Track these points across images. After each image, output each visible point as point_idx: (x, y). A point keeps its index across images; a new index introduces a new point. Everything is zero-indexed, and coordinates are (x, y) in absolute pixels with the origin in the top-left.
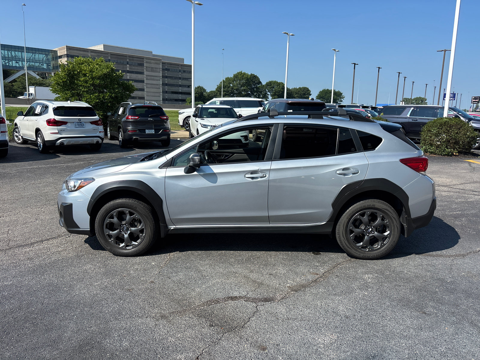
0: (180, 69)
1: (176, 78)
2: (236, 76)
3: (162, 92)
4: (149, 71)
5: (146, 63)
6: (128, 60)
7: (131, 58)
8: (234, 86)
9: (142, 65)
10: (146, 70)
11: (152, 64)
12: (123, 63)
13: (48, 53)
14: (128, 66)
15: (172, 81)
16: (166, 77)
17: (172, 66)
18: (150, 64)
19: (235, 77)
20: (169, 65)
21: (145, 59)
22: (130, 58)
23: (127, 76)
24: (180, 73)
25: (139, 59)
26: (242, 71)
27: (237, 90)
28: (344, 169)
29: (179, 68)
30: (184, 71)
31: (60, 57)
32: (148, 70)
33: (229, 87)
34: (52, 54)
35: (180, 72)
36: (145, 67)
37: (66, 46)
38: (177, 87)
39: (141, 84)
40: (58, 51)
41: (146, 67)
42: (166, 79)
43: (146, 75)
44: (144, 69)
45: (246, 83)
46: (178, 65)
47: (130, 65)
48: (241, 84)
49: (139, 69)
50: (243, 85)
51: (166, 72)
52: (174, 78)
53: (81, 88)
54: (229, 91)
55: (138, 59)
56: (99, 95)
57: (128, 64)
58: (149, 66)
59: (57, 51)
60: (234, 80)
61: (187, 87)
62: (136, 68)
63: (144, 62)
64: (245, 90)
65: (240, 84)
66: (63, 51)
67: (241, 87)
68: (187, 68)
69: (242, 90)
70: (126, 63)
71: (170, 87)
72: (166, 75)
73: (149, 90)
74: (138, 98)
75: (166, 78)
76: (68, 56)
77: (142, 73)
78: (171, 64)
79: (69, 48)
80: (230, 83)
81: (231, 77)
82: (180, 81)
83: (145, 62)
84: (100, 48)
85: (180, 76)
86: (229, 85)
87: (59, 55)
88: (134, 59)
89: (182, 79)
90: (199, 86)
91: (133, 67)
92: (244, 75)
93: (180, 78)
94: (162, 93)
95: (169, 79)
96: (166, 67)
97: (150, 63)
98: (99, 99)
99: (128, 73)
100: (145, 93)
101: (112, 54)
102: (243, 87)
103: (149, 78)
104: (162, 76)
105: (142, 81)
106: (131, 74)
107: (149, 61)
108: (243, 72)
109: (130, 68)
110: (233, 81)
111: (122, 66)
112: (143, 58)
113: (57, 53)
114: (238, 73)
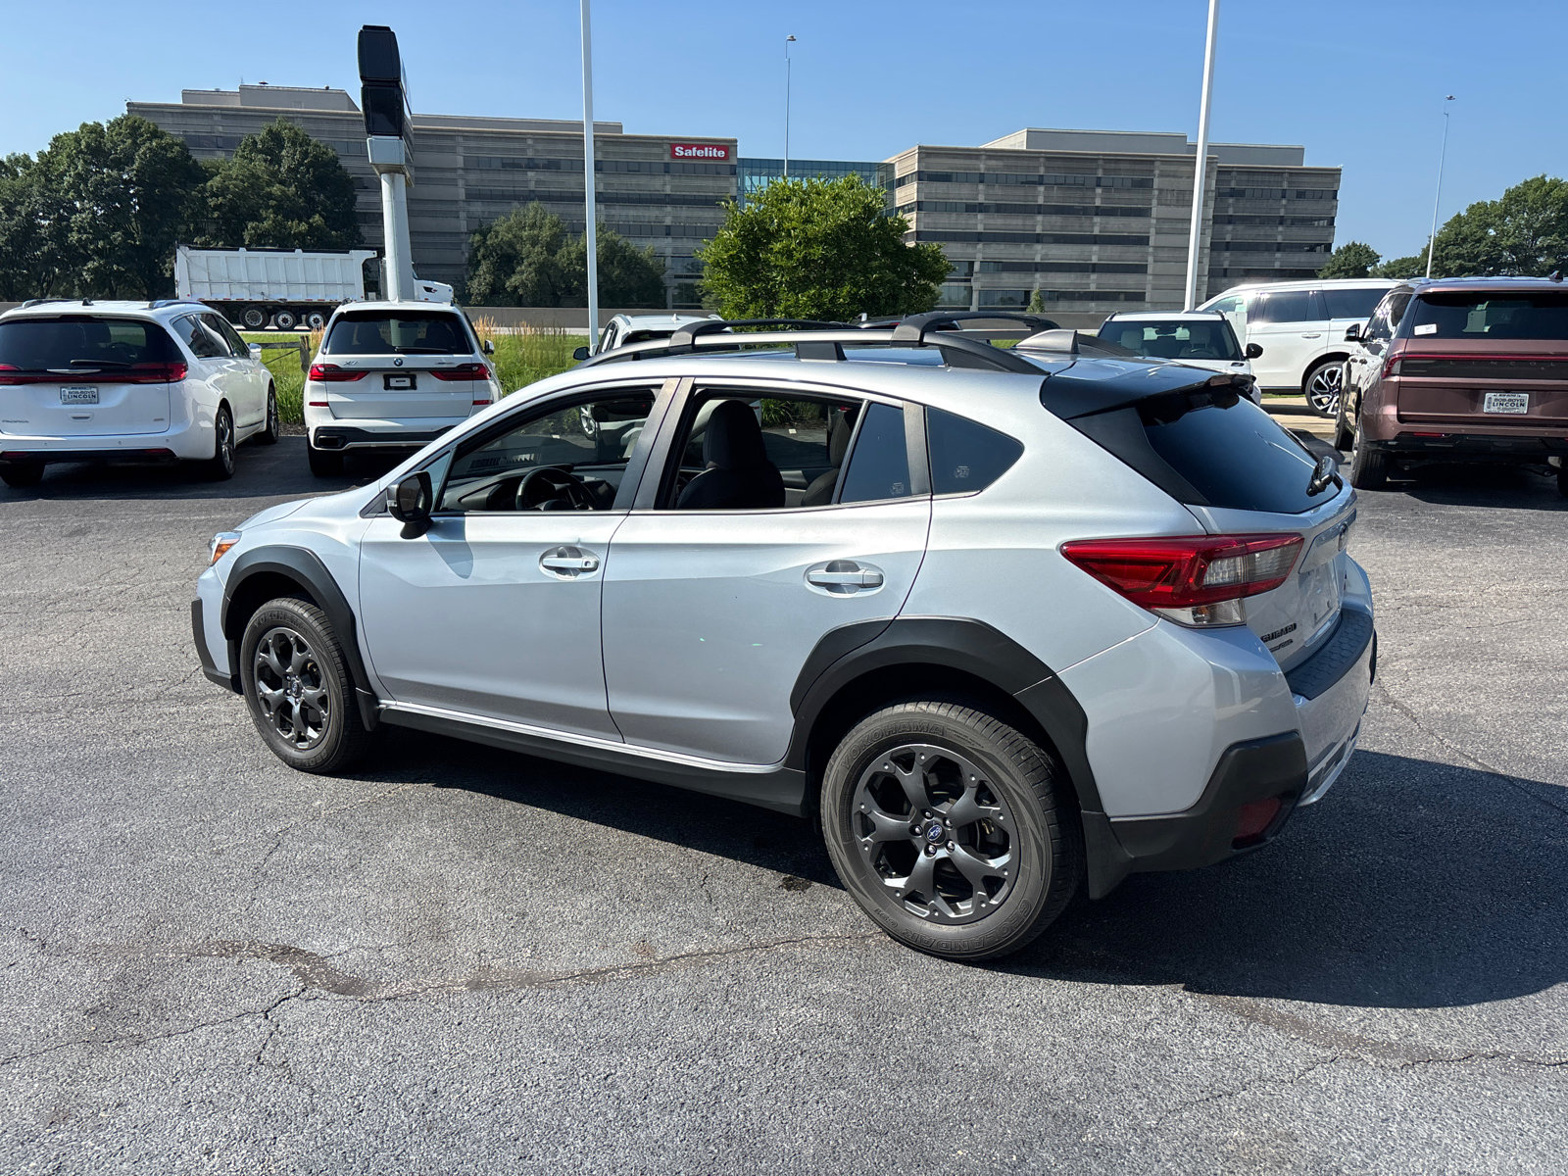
0: (1285, 186)
1: (1266, 221)
2: (1515, 198)
3: (1206, 273)
4: (1168, 202)
5: (1161, 176)
6: (1100, 173)
7: (1113, 166)
8: (1503, 234)
9: (1145, 184)
10: (1159, 200)
11: (1181, 177)
12: (1083, 185)
13: (868, 174)
14: (1099, 191)
15: (1245, 233)
16: (1230, 220)
17: (1256, 178)
18: (1173, 179)
19: (1511, 199)
20: (1244, 177)
21: (1157, 164)
22: (1108, 166)
23: (1093, 225)
24: (1284, 202)
25: (1138, 167)
26: (1543, 177)
27: (1513, 249)
28: (832, 567)
29: (1281, 182)
30: (1301, 195)
31: (901, 182)
32: (1163, 202)
33: (1479, 241)
34: (881, 174)
35: (1284, 197)
36: (1156, 192)
37: (920, 148)
38: (1266, 254)
39: (1137, 248)
40: (897, 165)
41: (1161, 191)
42: (1230, 227)
43: (1158, 219)
44: (1151, 200)
45: (1559, 219)
46: (1279, 173)
47: (1106, 188)
48: (1537, 225)
49: (1135, 199)
50: (1546, 230)
51: (1231, 200)
52: (1257, 220)
53: (774, 275)
54: (1477, 256)
55: (1133, 167)
56: (821, 295)
57: (1098, 185)
58: (1170, 188)
59: (893, 165)
60: (1507, 212)
61: (1308, 251)
62: (1127, 196)
63: (1154, 175)
64: (1549, 247)
65: (1529, 227)
66: (909, 162)
67: (1535, 238)
68: (1314, 179)
69: (1540, 249)
70: (1094, 182)
71: (1239, 253)
72: (1230, 213)
73: (1161, 268)
74: (1122, 297)
75: (1230, 223)
76: (921, 176)
77: (1143, 213)
78: (1250, 172)
79: (925, 153)
80: (1489, 226)
81: (1494, 202)
82: (1280, 229)
83: (1157, 172)
84: (1017, 141)
85: (1282, 213)
86: (1479, 234)
87: (897, 177)
88: (1122, 166)
89: (1289, 222)
90: (1354, 244)
91: (1117, 196)
92: (1551, 190)
93: (1282, 221)
94: (1206, 279)
95: (1240, 228)
96: (1233, 185)
97: (1174, 176)
98: (819, 307)
99: (1097, 214)
100: (1151, 277)
101: (1050, 158)
102: (1546, 235)
103: (1166, 226)
104: (1214, 216)
105: (1143, 241)
106: (1105, 219)
107: (1173, 168)
108: (1548, 179)
109: (1103, 200)
110: (1502, 217)
111: (1079, 194)
112: (1149, 161)
113: (893, 171)
114: (1526, 182)
